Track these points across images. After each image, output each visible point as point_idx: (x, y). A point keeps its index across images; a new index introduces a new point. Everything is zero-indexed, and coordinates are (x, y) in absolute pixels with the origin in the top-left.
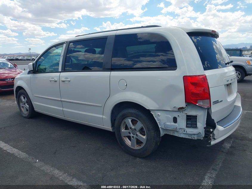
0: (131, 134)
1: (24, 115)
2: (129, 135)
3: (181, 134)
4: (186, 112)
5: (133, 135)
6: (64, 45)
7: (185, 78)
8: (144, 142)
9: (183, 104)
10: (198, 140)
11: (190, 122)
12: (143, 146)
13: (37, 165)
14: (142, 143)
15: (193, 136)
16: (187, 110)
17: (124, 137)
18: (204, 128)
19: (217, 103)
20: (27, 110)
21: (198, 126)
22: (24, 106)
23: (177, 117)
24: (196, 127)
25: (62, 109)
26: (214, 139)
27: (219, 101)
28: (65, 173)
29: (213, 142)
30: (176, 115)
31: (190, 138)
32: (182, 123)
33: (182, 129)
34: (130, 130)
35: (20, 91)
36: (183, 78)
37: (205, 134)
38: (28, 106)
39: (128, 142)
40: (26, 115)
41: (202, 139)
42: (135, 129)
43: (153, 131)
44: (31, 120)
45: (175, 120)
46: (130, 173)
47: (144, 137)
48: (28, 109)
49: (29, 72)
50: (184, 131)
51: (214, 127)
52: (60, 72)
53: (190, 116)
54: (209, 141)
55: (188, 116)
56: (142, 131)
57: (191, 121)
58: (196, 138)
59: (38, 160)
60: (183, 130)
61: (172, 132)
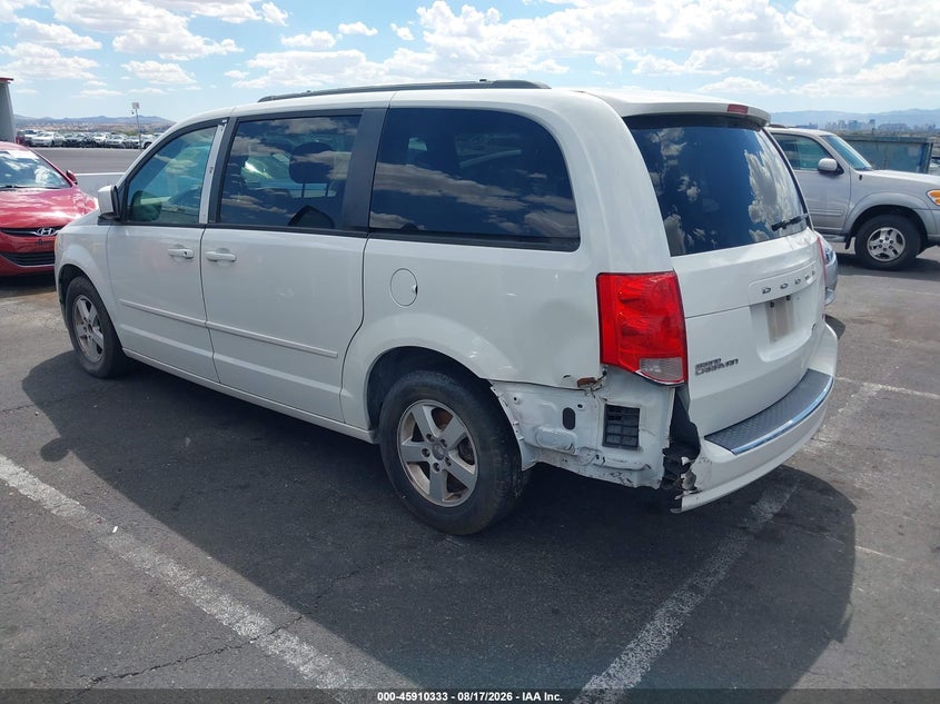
0: (432, 455)
1: (89, 368)
2: (425, 459)
3: (585, 465)
4: (602, 394)
5: (439, 459)
6: (220, 131)
7: (604, 281)
8: (471, 486)
9: (594, 369)
10: (642, 489)
11: (617, 430)
12: (466, 496)
13: (112, 544)
14: (463, 487)
15: (625, 476)
16: (607, 389)
17: (409, 463)
18: (665, 451)
19: (715, 368)
20: (99, 350)
21: (640, 444)
22: (88, 334)
23: (576, 409)
24: (635, 447)
25: (209, 354)
26: (695, 491)
27: (723, 362)
28: (199, 575)
29: (689, 502)
30: (572, 402)
31: (618, 482)
32: (591, 429)
33: (590, 449)
34: (426, 444)
35: (73, 282)
36: (597, 279)
37: (667, 472)
38: (101, 336)
39: (421, 482)
40: (97, 368)
41: (657, 487)
42: (443, 441)
43: (497, 451)
44: (110, 383)
45: (569, 419)
46: (412, 585)
47: (472, 469)
48: (102, 346)
49: (102, 220)
50: (598, 457)
51: (694, 451)
52: (205, 227)
53: (619, 409)
54: (677, 498)
55: (609, 408)
56: (463, 448)
57: (622, 426)
58: (635, 481)
59: (116, 528)
60: (593, 453)
61: (558, 458)
